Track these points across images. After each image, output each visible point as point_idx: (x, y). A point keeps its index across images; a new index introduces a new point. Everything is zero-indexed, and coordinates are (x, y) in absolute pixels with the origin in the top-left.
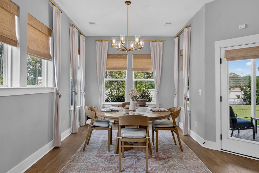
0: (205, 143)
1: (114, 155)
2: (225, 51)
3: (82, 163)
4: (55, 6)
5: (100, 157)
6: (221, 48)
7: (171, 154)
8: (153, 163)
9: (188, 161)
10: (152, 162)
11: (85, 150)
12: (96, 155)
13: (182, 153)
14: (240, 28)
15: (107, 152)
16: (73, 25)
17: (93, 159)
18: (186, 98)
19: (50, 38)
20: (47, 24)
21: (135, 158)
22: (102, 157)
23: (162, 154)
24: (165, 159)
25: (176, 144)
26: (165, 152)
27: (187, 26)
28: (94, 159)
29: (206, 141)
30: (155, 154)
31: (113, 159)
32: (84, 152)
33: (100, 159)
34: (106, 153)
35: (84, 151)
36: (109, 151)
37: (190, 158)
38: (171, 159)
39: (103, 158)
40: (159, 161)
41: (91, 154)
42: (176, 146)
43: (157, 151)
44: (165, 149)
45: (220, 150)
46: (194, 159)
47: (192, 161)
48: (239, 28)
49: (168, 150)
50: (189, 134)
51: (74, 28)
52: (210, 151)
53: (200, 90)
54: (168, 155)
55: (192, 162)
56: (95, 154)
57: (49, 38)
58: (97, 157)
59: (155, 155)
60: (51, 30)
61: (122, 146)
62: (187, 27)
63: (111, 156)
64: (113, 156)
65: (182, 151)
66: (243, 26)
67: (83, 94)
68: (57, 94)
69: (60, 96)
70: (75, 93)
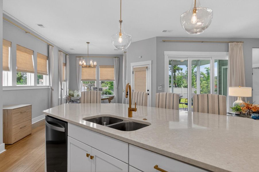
6: (133, 66)
60: (48, 57)
67: (68, 90)
68: (51, 89)
69: (53, 90)
70: (62, 89)
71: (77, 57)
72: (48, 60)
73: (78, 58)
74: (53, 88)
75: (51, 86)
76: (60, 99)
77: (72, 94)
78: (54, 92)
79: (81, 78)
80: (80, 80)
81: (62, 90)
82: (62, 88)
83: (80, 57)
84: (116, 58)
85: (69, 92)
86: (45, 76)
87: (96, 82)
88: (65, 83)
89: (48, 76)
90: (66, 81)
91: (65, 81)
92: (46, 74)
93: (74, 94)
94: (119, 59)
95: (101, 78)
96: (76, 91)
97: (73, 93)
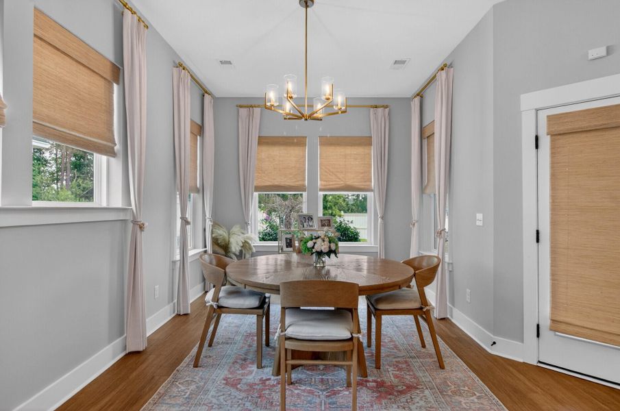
0: (494, 343)
1: (270, 379)
2: (548, 117)
3: (183, 405)
4: (130, 9)
5: (234, 385)
6: (537, 110)
7: (415, 377)
8: (372, 406)
9: (462, 399)
10: (369, 405)
11: (200, 362)
12: (224, 380)
13: (442, 374)
14: (590, 57)
15: (254, 368)
16: (181, 66)
17: (214, 394)
18: (441, 234)
19: (115, 86)
20: (110, 55)
21: (324, 390)
22: (239, 386)
23: (392, 376)
24: (401, 392)
25: (424, 346)
26: (400, 369)
27: (445, 65)
28: (219, 391)
29: (496, 338)
30: (375, 376)
31: (267, 392)
32: (197, 369)
33: (233, 391)
34: (251, 372)
35: (196, 366)
36: (258, 368)
37: (466, 388)
38: (418, 391)
39: (240, 390)
40: (386, 401)
41: (213, 376)
42: (423, 350)
43: (378, 367)
44: (397, 360)
45: (535, 363)
46: (478, 394)
47: (474, 398)
48: (588, 57)
49: (406, 362)
50: (448, 316)
51: (183, 71)
52: (511, 366)
53: (479, 216)
54: (408, 378)
55: (473, 402)
56: (222, 376)
57: (113, 88)
58: (226, 384)
59: (375, 379)
60: (119, 69)
61: (288, 362)
62: (443, 70)
63: (263, 381)
64: (267, 382)
65: (442, 367)
66: (602, 51)
67: (209, 224)
68: (135, 222)
69: (141, 227)
70: (185, 222)
71: (241, 107)
72: (118, 83)
73: (243, 112)
74: (141, 219)
75: (133, 207)
76: (178, 264)
77: (224, 240)
78: (145, 239)
79: (255, 184)
80: (251, 188)
81: (188, 227)
82: (189, 216)
83: (252, 106)
84: (380, 110)
85: (212, 233)
86: (104, 158)
87: (305, 194)
88: (198, 197)
89: (116, 164)
90: (201, 191)
91: (197, 191)
92: (110, 152)
93: (232, 240)
94: (389, 114)
95: (324, 183)
96: (236, 229)
97: (226, 235)
